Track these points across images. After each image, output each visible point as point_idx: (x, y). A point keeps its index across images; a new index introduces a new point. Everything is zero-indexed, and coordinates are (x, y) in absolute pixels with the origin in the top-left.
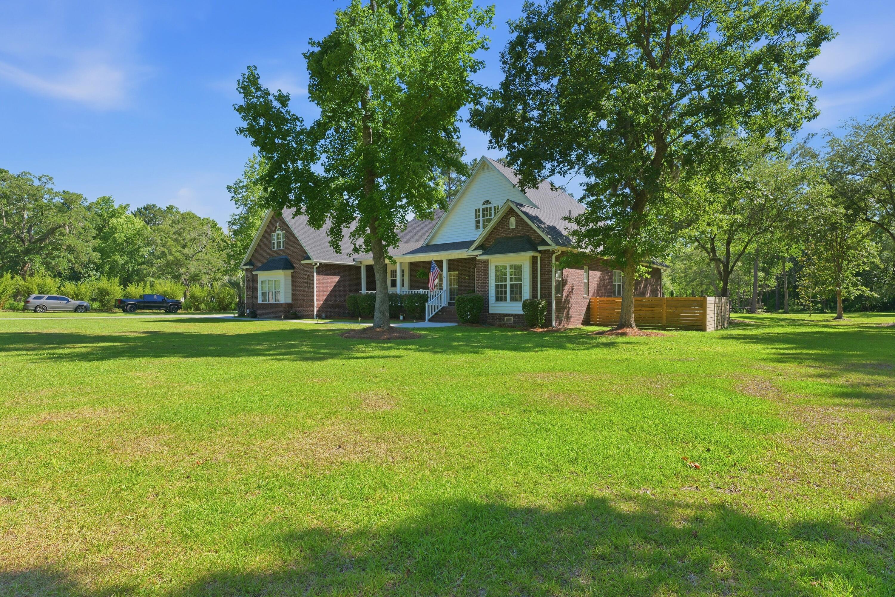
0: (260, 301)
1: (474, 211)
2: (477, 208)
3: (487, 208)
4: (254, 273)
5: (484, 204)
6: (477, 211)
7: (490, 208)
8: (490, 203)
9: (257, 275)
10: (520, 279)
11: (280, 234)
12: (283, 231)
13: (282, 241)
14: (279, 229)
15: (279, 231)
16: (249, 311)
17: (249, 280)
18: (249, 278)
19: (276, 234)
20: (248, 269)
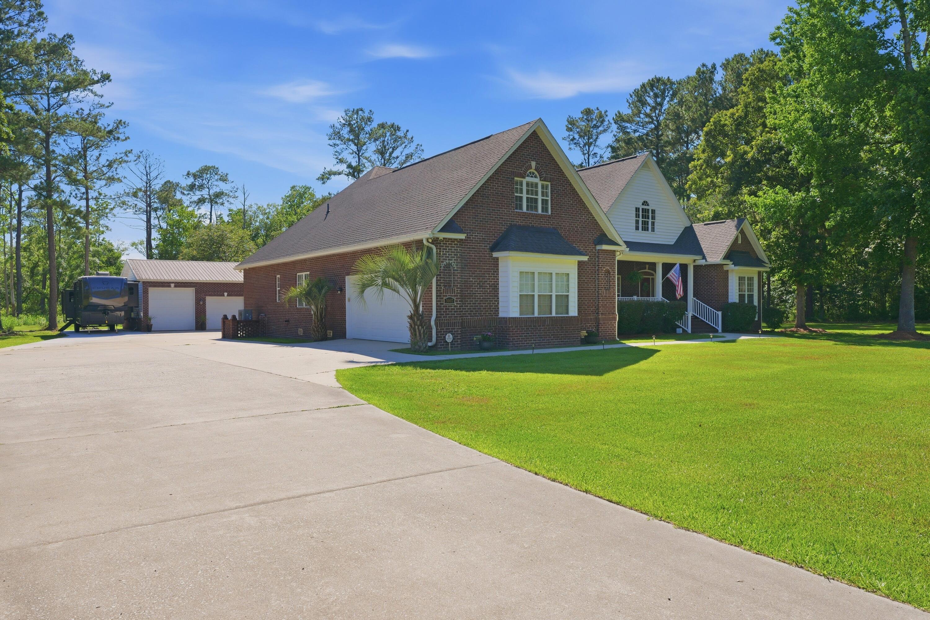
0: (515, 311)
1: (634, 209)
2: (637, 206)
3: (645, 210)
5: (643, 204)
6: (637, 210)
7: (648, 211)
8: (648, 205)
9: (497, 260)
11: (536, 185)
12: (544, 180)
13: (540, 198)
14: (533, 173)
15: (534, 178)
16: (451, 336)
17: (448, 266)
18: (451, 262)
19: (525, 181)
20: (451, 239)
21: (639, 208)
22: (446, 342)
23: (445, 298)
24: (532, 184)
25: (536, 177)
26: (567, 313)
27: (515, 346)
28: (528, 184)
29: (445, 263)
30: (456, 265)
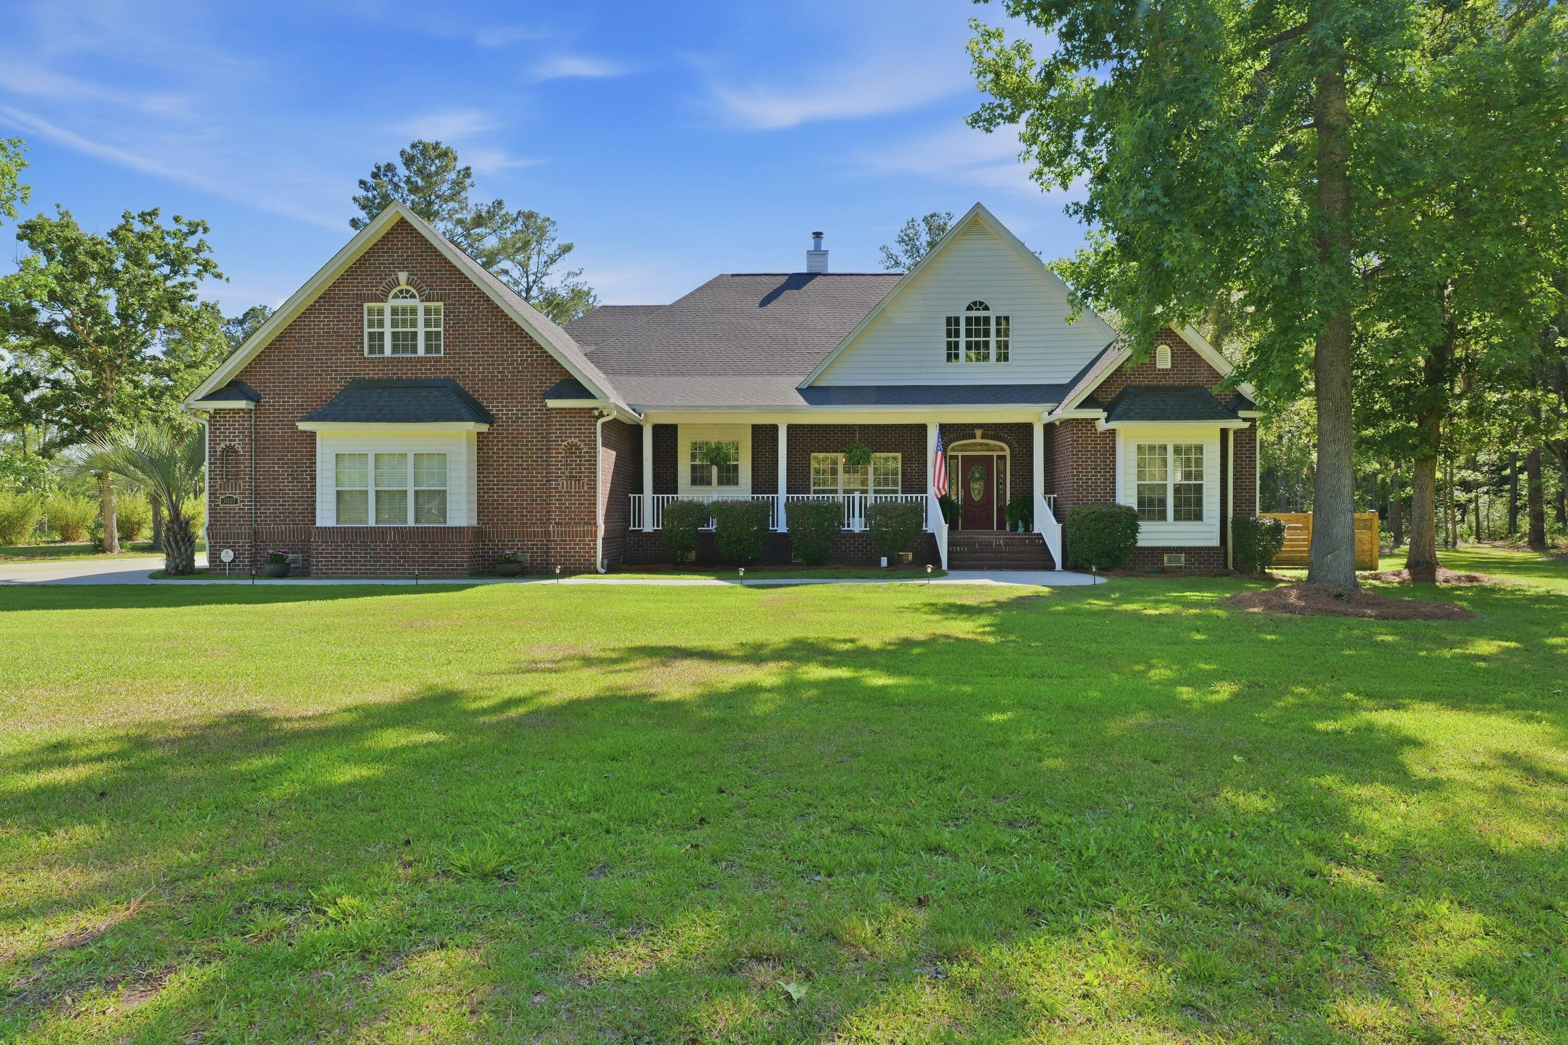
0: (326, 517)
1: (944, 322)
2: (953, 315)
3: (978, 319)
4: (303, 426)
5: (969, 308)
6: (953, 322)
7: (987, 320)
8: (986, 308)
9: (313, 434)
10: (1199, 476)
11: (414, 311)
12: (428, 299)
13: (421, 330)
14: (407, 291)
15: (409, 300)
16: (231, 553)
17: (230, 450)
18: (233, 443)
19: (387, 307)
20: (234, 410)
21: (957, 319)
22: (222, 561)
23: (222, 497)
24: (404, 311)
25: (413, 296)
26: (445, 522)
27: (322, 573)
28: (394, 311)
29: (223, 445)
30: (243, 448)
